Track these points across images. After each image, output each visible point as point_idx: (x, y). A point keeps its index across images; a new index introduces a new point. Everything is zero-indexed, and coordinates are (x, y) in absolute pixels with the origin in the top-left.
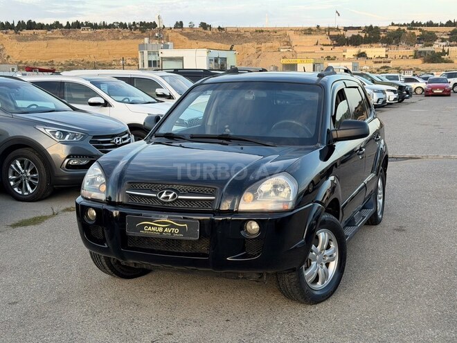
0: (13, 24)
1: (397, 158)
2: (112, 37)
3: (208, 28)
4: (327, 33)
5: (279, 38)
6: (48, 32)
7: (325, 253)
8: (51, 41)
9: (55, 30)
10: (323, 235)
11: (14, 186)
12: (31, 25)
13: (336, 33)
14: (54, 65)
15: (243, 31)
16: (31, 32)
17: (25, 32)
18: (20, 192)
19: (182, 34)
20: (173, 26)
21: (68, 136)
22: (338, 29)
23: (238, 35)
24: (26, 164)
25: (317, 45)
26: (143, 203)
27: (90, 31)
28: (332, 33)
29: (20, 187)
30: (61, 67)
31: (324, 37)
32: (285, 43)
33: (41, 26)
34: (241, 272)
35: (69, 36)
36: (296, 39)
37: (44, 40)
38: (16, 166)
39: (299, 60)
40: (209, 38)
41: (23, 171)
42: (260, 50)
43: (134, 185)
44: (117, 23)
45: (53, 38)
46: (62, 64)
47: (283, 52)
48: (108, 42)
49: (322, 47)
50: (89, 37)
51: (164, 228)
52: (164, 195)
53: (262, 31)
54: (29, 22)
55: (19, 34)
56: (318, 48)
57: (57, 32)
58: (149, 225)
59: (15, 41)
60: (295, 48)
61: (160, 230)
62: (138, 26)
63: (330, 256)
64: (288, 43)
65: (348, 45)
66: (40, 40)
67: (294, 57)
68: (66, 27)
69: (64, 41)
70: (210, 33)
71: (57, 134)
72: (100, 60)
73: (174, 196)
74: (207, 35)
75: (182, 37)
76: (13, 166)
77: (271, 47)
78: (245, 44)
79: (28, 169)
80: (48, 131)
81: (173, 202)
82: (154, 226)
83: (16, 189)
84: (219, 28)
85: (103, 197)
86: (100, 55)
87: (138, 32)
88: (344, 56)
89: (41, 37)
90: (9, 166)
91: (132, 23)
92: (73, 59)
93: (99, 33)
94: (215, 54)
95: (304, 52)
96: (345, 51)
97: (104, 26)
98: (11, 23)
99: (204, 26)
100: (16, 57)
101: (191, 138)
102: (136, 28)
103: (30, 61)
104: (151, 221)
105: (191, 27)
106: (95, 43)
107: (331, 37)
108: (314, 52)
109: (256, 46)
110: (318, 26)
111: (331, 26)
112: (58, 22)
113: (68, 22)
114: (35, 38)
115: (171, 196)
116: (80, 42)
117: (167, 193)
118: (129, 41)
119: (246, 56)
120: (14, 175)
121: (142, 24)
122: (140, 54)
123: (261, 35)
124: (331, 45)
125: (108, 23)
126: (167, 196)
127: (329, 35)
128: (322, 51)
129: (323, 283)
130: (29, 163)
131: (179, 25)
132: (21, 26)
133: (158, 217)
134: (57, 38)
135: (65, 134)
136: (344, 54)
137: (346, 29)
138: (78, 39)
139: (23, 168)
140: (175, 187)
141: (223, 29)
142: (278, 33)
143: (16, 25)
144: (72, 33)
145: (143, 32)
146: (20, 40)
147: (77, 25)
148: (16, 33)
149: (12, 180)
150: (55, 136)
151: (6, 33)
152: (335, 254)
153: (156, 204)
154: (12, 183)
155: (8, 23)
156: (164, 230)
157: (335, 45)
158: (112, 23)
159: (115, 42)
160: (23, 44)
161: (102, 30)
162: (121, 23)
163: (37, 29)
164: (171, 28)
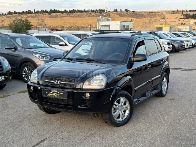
0: (48, 11)
1: (190, 69)
2: (87, 16)
3: (128, 12)
4: (182, 13)
5: (160, 16)
6: (62, 14)
7: (123, 107)
8: (63, 18)
9: (65, 13)
10: (122, 100)
11: (24, 77)
12: (55, 11)
13: (186, 13)
14: (63, 28)
15: (143, 13)
16: (55, 14)
17: (53, 14)
18: (27, 80)
19: (117, 14)
20: (113, 11)
21: (45, 58)
22: (187, 11)
23: (141, 14)
24: (29, 68)
25: (177, 18)
26: (50, 84)
27: (79, 14)
28: (184, 13)
29: (27, 77)
30: (66, 29)
31: (180, 14)
32: (162, 18)
33: (59, 12)
34: (86, 112)
35: (70, 16)
36: (167, 16)
37: (60, 17)
38: (25, 69)
39: (163, 26)
40: (128, 16)
41: (28, 71)
42: (151, 21)
43: (47, 78)
44: (90, 10)
45: (64, 17)
46: (67, 28)
47: (161, 22)
48: (85, 18)
49: (179, 19)
50: (78, 16)
51: (55, 94)
52: (56, 82)
53: (152, 12)
54: (54, 10)
55: (50, 15)
56: (178, 19)
57: (65, 14)
58: (50, 93)
59: (48, 18)
60: (167, 20)
61: (54, 95)
62: (98, 11)
63: (126, 108)
64: (164, 18)
65: (191, 18)
66: (58, 17)
67: (166, 24)
68: (69, 12)
69: (68, 18)
70: (129, 13)
71: (40, 57)
72: (83, 26)
73: (60, 82)
74: (128, 14)
75: (117, 16)
76: (24, 69)
77: (156, 19)
78: (144, 18)
79: (29, 70)
80: (37, 56)
81: (60, 84)
82: (52, 93)
83: (25, 78)
84: (133, 11)
85: (36, 82)
86: (82, 24)
87: (98, 14)
88: (189, 23)
89: (59, 16)
90: (23, 69)
91: (96, 10)
92: (71, 25)
93: (82, 14)
94: (123, 23)
95: (171, 22)
96: (190, 21)
97: (85, 11)
98: (47, 10)
99: (126, 10)
100: (49, 24)
101: (77, 60)
102: (98, 12)
103: (54, 26)
104: (51, 91)
105: (121, 11)
106: (81, 19)
107: (183, 15)
108: (175, 22)
109: (149, 19)
110: (178, 10)
111: (183, 10)
112: (66, 10)
113: (70, 10)
114: (56, 16)
115: (59, 82)
116: (75, 18)
117: (57, 81)
118: (95, 17)
119: (144, 23)
120: (25, 73)
121: (100, 10)
122: (97, 23)
123: (151, 14)
124: (183, 18)
125: (86, 10)
126: (57, 82)
127: (182, 14)
128: (179, 21)
129: (122, 118)
130: (30, 68)
131: (116, 10)
132: (51, 12)
133: (53, 90)
134: (65, 17)
135: (44, 57)
136: (189, 22)
137: (190, 11)
138: (74, 17)
139: (28, 70)
140: (61, 79)
141: (135, 12)
142: (159, 13)
143: (49, 11)
144: (71, 14)
145: (101, 13)
146: (50, 17)
147: (74, 11)
148: (49, 14)
149: (24, 75)
150: (39, 58)
151: (45, 15)
152: (128, 107)
153: (54, 85)
154: (24, 76)
155: (46, 10)
156: (55, 95)
157: (185, 18)
158: (88, 10)
159: (88, 18)
160: (52, 19)
161: (83, 13)
162: (92, 10)
163: (57, 13)
164: (112, 12)
